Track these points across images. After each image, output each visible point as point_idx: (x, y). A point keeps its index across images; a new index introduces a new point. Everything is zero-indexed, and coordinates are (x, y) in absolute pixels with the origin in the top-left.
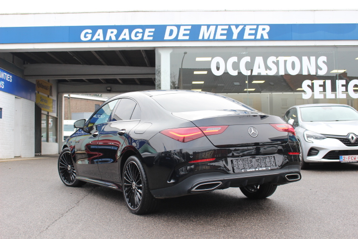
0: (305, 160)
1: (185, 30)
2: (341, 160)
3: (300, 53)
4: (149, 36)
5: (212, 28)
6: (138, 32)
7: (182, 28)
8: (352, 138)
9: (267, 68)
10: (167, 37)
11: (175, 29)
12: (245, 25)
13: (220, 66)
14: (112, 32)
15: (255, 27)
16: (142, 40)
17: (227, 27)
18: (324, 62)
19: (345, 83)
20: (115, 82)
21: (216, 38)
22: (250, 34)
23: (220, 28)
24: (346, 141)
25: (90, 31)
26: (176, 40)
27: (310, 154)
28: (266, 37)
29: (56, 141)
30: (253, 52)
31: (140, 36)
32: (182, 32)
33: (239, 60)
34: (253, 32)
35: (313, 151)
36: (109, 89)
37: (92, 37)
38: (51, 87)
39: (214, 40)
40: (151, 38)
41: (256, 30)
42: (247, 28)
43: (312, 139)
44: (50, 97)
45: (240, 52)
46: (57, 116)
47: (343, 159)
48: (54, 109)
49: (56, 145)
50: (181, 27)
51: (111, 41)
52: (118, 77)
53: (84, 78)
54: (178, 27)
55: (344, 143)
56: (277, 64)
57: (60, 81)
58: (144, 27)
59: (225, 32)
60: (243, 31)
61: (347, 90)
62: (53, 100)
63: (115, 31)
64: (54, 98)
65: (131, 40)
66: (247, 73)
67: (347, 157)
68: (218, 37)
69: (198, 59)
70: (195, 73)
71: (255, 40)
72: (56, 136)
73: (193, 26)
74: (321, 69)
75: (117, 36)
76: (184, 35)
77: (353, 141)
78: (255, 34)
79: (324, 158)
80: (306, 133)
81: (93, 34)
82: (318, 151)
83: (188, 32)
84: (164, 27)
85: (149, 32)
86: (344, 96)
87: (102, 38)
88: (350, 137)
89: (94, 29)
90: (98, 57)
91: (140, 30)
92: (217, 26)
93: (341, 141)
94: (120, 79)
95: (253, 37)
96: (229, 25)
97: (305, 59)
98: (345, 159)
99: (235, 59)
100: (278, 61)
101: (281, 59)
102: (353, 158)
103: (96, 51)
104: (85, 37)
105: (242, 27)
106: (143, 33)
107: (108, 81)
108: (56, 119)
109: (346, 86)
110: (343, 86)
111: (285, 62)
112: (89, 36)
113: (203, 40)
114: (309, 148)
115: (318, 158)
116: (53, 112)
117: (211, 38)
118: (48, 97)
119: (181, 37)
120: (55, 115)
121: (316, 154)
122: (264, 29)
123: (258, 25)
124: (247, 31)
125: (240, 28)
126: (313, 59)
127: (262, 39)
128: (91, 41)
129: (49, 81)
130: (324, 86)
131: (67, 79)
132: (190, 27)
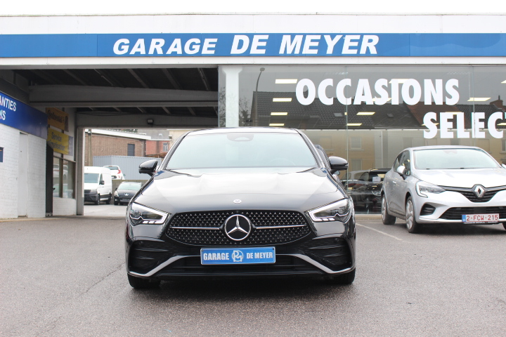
0: (417, 220)
1: (260, 41)
2: (464, 220)
3: (421, 74)
4: (209, 49)
5: (298, 39)
6: (193, 44)
7: (256, 38)
8: (480, 191)
9: (375, 94)
10: (234, 50)
11: (246, 40)
12: (344, 35)
13: (309, 92)
14: (158, 43)
15: (358, 37)
16: (199, 55)
17: (319, 37)
18: (454, 87)
19: (483, 117)
20: (159, 111)
21: (303, 53)
22: (351, 48)
23: (308, 38)
24: (470, 195)
25: (126, 41)
26: (247, 54)
27: (423, 212)
28: (373, 51)
29: (74, 196)
30: (355, 73)
31: (197, 48)
32: (256, 43)
33: (336, 83)
34: (356, 44)
35: (428, 208)
36: (151, 121)
37: (130, 49)
38: (67, 118)
39: (301, 55)
40: (212, 52)
41: (360, 41)
42: (347, 38)
43: (426, 193)
44: (65, 132)
45: (337, 73)
46: (75, 160)
47: (467, 218)
48: (70, 151)
49: (73, 202)
50: (255, 36)
51: (155, 55)
52: (164, 105)
53: (114, 106)
54: (251, 36)
55: (469, 198)
56: (388, 89)
57: (79, 110)
58: (202, 37)
59: (316, 44)
60: (341, 43)
61: (486, 126)
62: (69, 137)
63: (162, 42)
64: (71, 134)
65: (184, 55)
66: (346, 101)
67: (472, 216)
68: (306, 51)
69: (278, 81)
70: (275, 100)
71: (358, 55)
72: (74, 188)
73: (271, 35)
74: (450, 97)
75: (165, 48)
76: (259, 48)
77: (479, 196)
78: (358, 48)
79: (441, 217)
80: (420, 184)
81: (131, 46)
82: (434, 208)
83: (264, 44)
84: (230, 37)
85: (210, 43)
86: (482, 135)
87: (143, 52)
88: (476, 190)
89: (133, 38)
90: (136, 77)
91: (197, 41)
92: (305, 35)
93: (464, 195)
94: (167, 108)
95: (355, 52)
96: (322, 35)
97: (428, 82)
98: (470, 219)
99: (329, 82)
100: (390, 85)
101: (395, 83)
102: (479, 218)
103: (134, 70)
104: (120, 49)
105: (340, 37)
106: (201, 45)
107: (149, 111)
108: (74, 164)
109: (485, 121)
110: (481, 120)
111: (400, 86)
112: (126, 48)
113: (285, 55)
114: (422, 205)
115: (433, 218)
116: (69, 154)
117: (297, 52)
118: (63, 132)
119: (254, 51)
120: (71, 158)
121: (432, 212)
122: (370, 41)
123: (362, 35)
124: (347, 43)
125: (338, 38)
126: (439, 82)
127: (368, 54)
128: (127, 55)
129: (63, 109)
130: (454, 120)
131: (90, 107)
132: (266, 37)
